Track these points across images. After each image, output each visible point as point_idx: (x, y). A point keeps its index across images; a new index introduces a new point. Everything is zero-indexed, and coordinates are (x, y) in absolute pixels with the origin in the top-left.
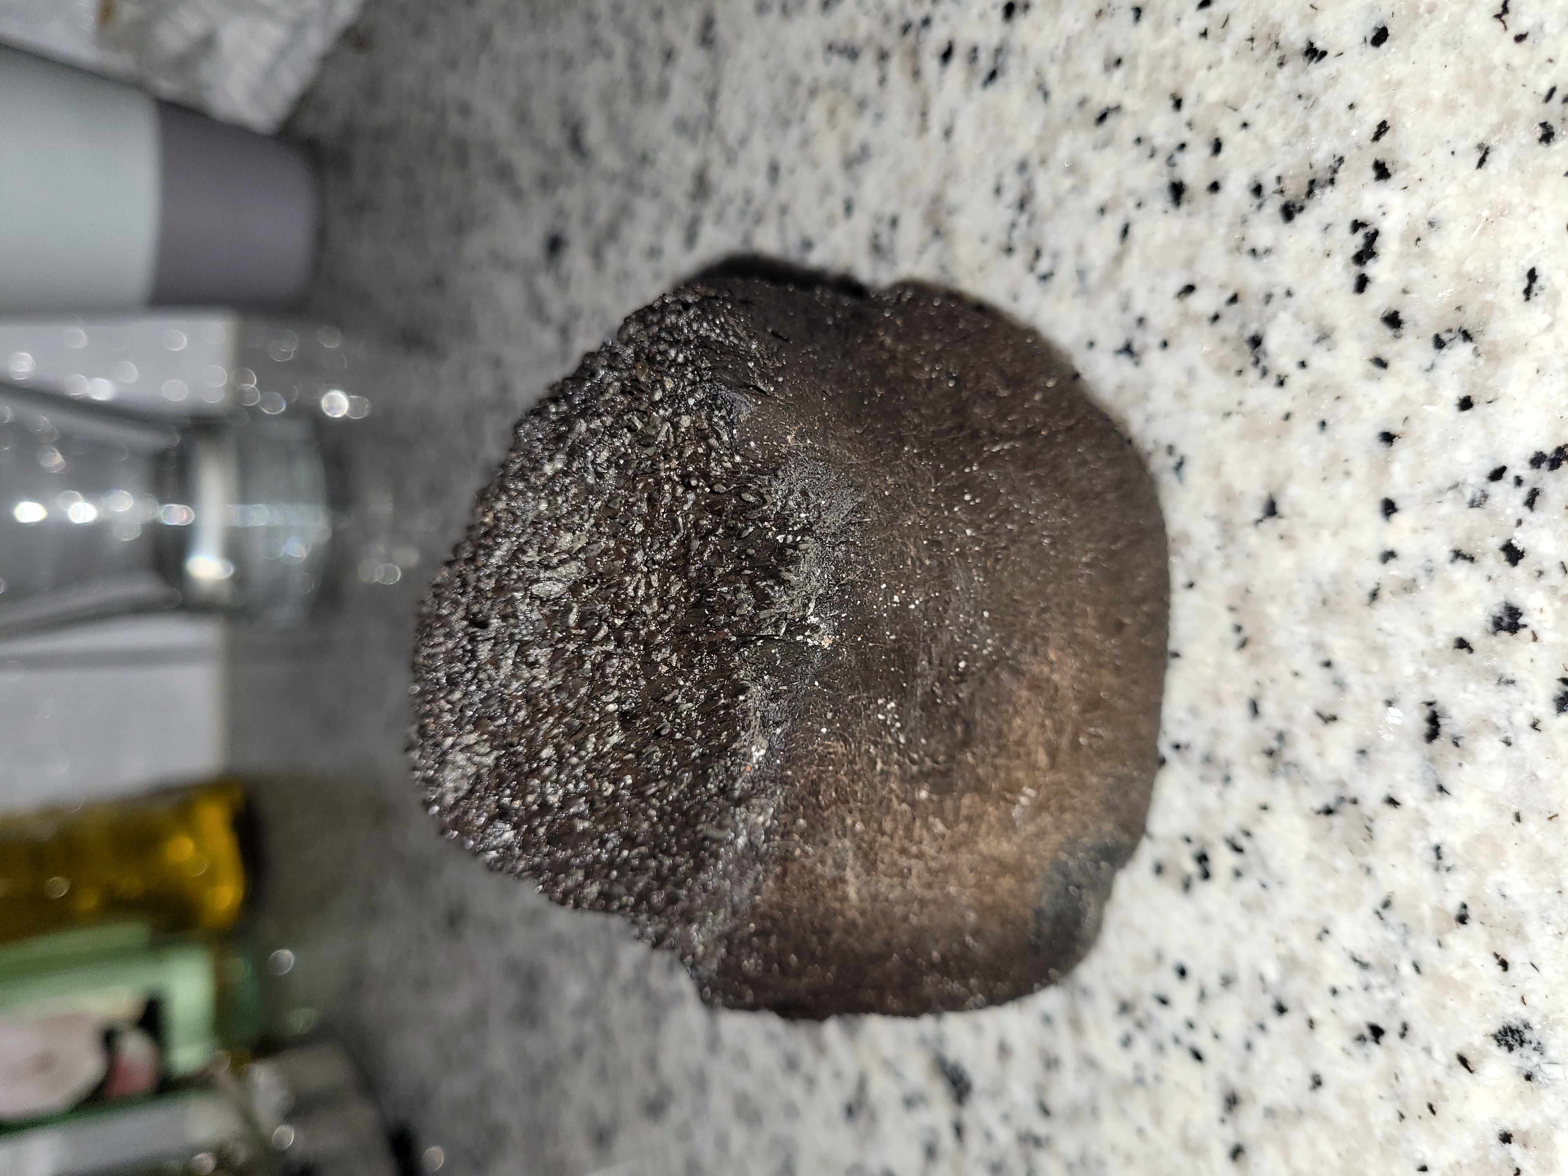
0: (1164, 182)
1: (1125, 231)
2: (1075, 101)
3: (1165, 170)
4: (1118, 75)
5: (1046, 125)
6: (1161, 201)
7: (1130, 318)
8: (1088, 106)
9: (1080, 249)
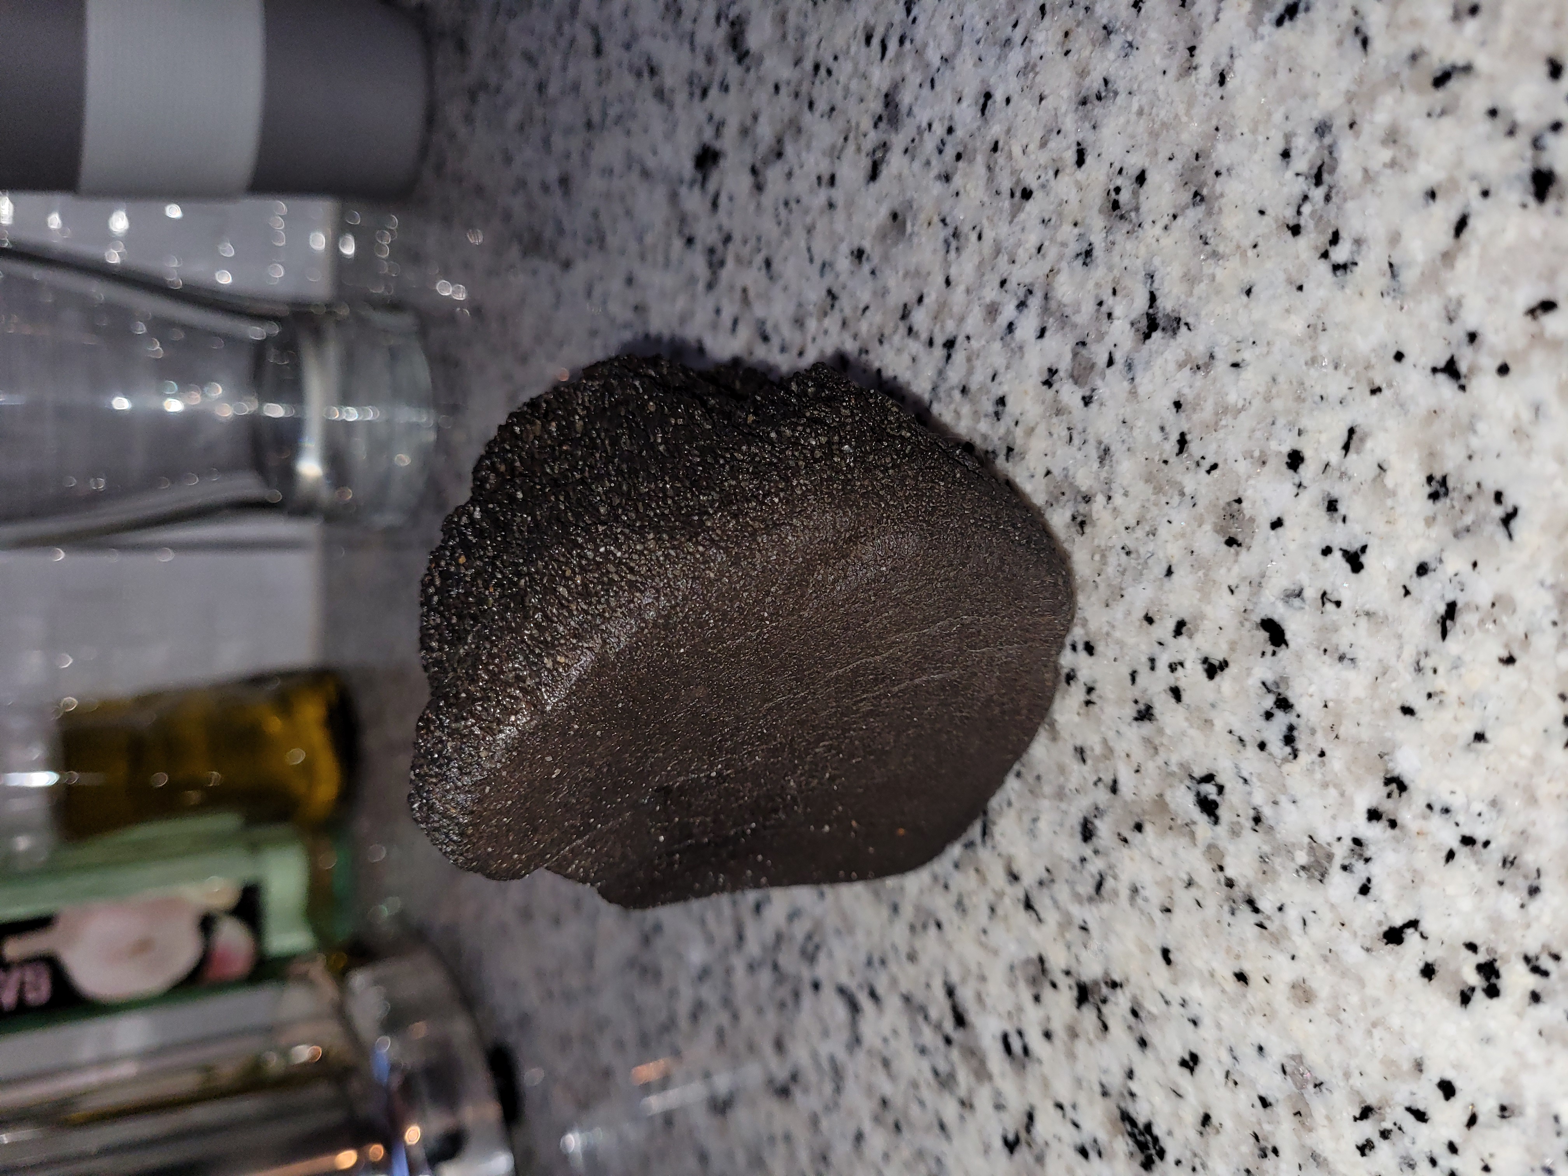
0: (1525, 168)
1: (1461, 225)
2: (1406, 52)
3: (1529, 153)
4: (1471, 26)
5: (1360, 81)
6: (1520, 192)
7: (1458, 332)
8: (1423, 61)
9: (1395, 239)
